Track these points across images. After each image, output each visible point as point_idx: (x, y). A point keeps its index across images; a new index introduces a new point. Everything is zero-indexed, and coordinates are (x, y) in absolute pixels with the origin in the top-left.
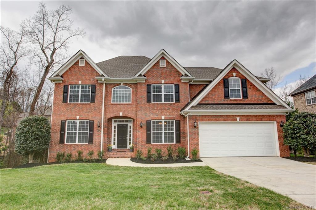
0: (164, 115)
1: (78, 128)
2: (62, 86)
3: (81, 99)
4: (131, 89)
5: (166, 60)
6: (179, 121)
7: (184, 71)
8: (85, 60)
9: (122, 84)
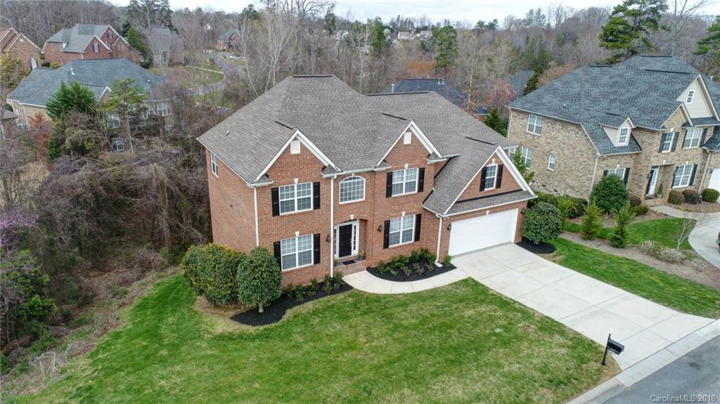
0: (405, 210)
1: (297, 247)
2: (270, 191)
3: (298, 205)
4: (365, 180)
5: (412, 133)
6: (420, 215)
7: (431, 149)
8: (301, 143)
9: (353, 174)
